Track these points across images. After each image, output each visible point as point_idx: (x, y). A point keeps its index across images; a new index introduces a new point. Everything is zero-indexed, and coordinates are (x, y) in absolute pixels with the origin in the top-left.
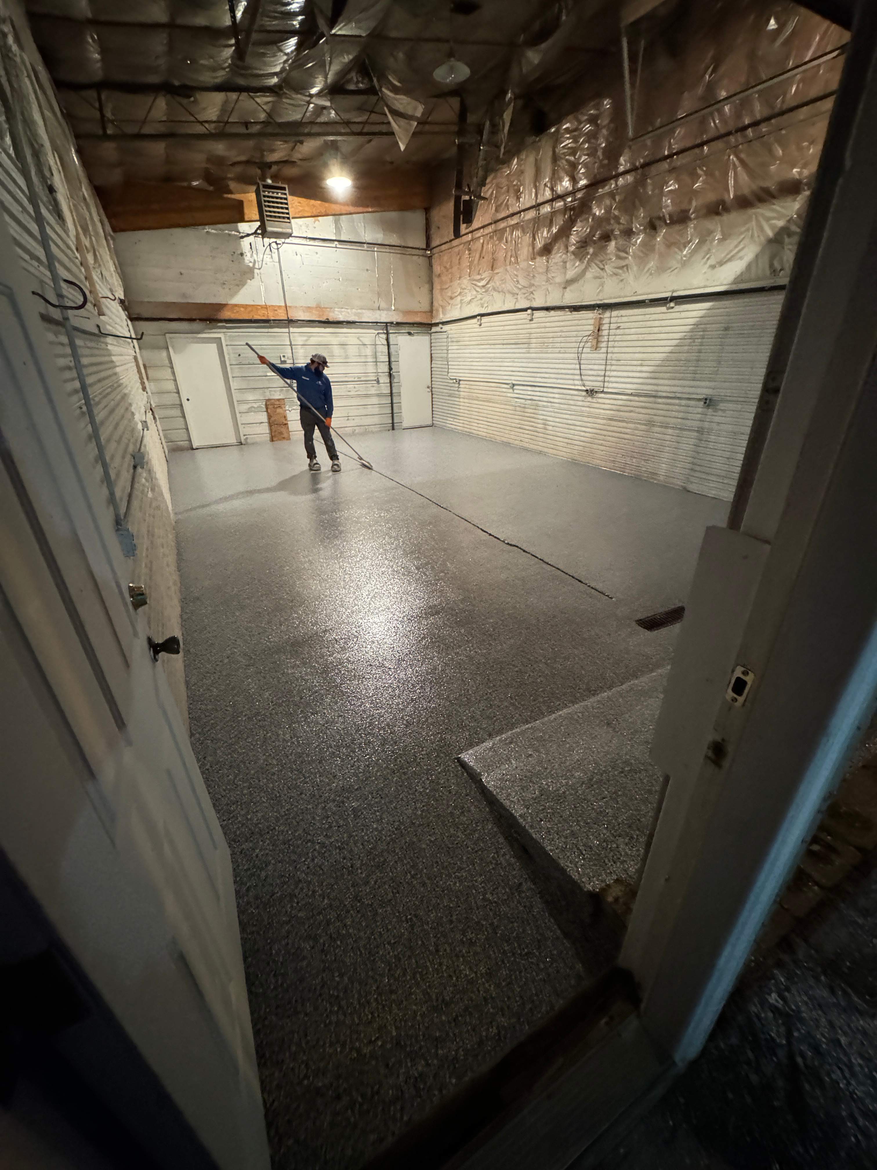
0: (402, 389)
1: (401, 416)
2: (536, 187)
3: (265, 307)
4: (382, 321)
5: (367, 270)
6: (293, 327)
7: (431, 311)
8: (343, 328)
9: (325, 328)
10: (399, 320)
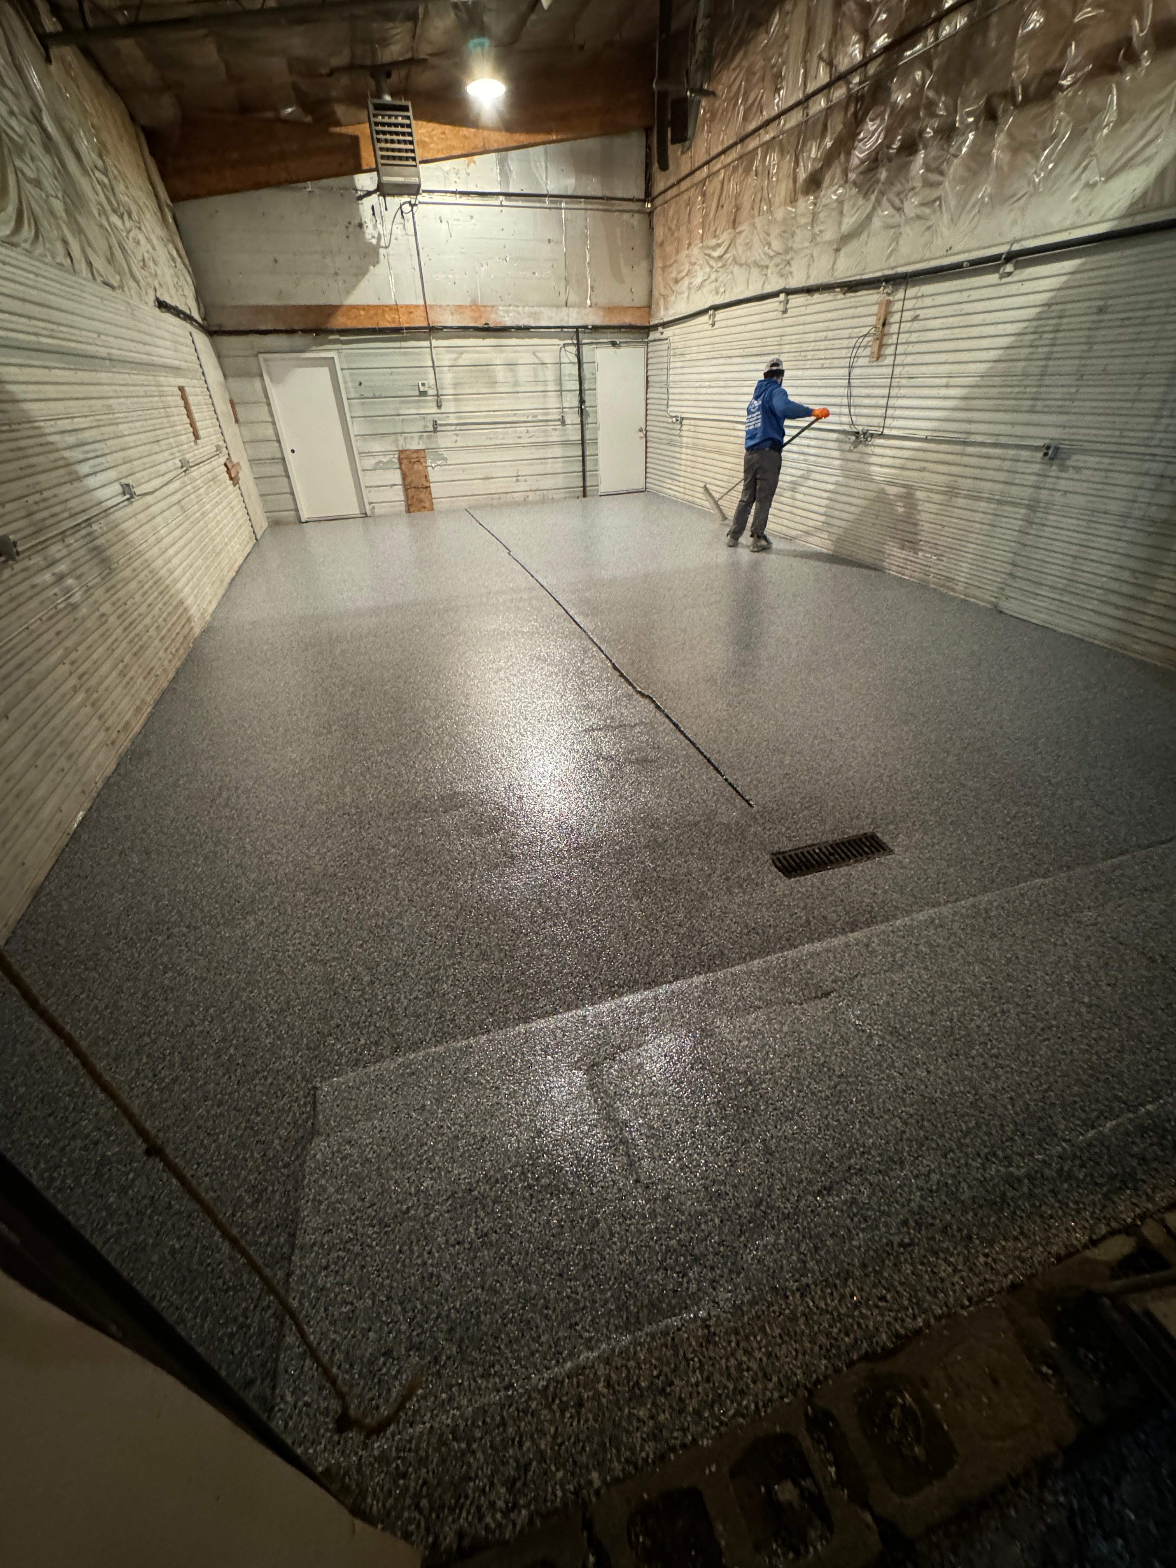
0: (600, 433)
1: (597, 475)
2: (805, 62)
3: (396, 308)
4: (571, 324)
5: (549, 241)
6: (437, 339)
7: (649, 307)
8: (511, 337)
9: (484, 338)
10: (598, 322)
